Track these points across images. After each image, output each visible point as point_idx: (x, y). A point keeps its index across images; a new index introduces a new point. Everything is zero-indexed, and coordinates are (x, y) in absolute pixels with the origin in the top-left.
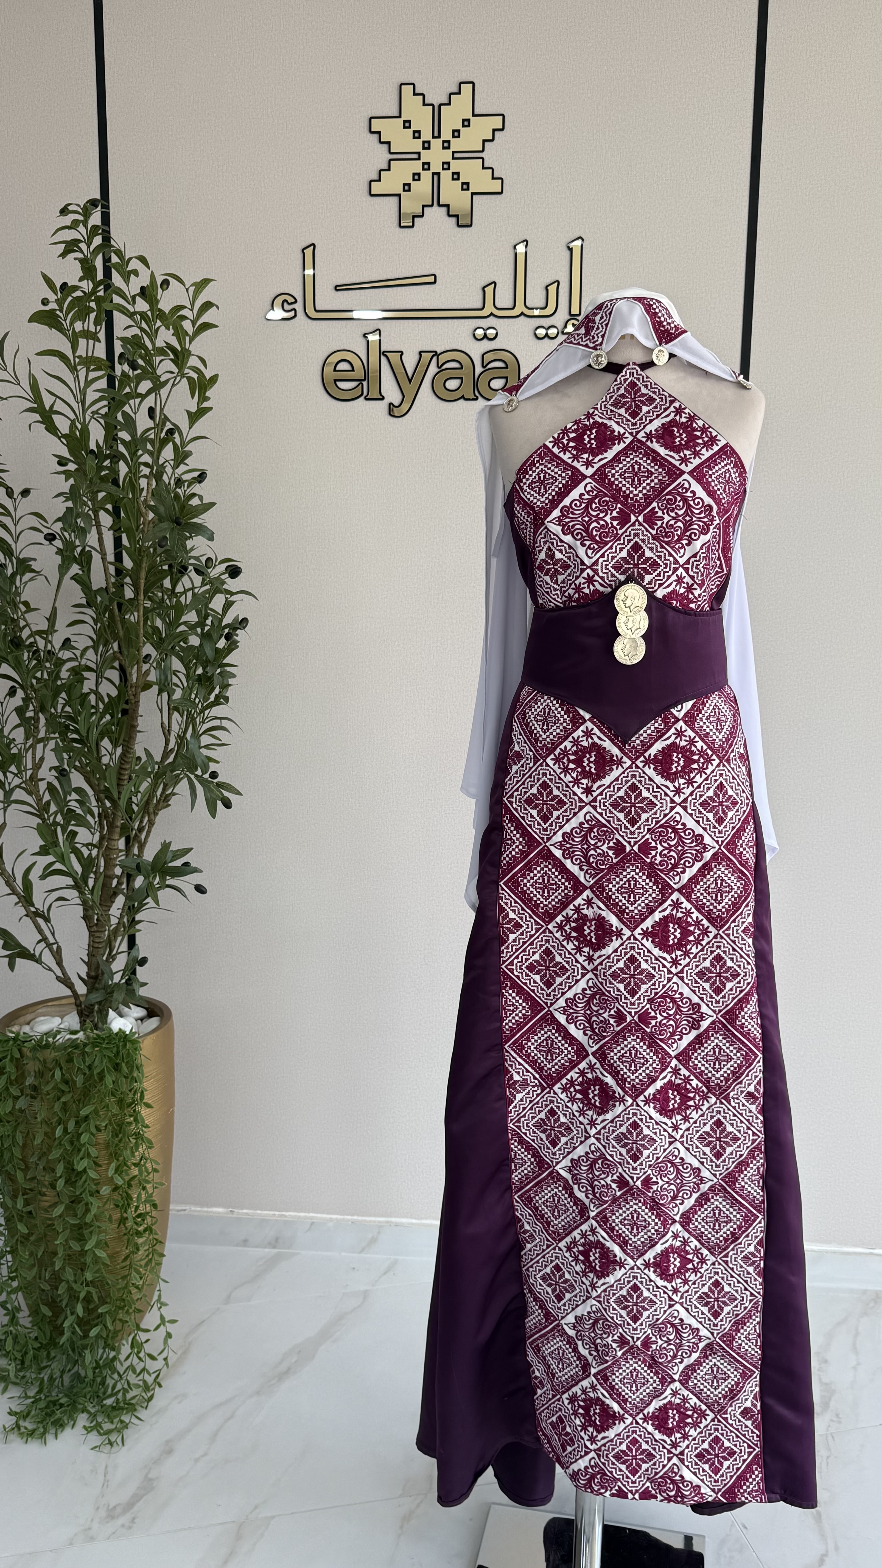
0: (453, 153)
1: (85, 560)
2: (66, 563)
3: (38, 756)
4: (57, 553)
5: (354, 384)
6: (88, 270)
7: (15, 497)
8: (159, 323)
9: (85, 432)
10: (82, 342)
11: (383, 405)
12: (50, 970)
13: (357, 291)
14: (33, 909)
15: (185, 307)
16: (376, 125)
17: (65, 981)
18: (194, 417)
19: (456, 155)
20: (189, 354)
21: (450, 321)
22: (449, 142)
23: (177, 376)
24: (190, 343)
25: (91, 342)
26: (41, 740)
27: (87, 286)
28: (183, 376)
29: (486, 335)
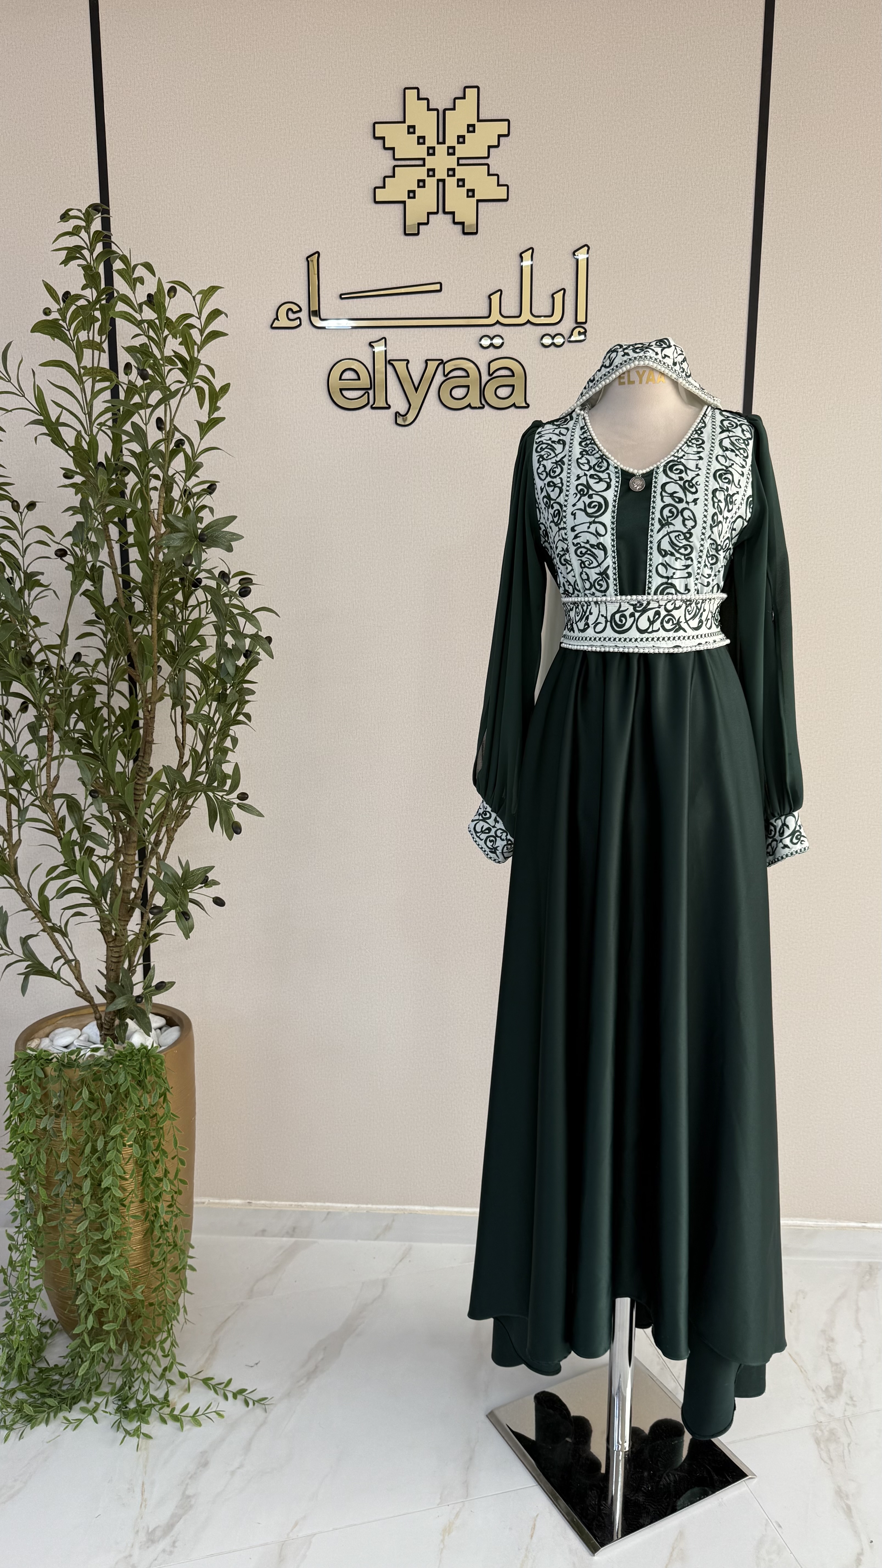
0: (459, 159)
1: (96, 575)
2: (78, 579)
3: (53, 774)
4: (67, 568)
5: (361, 393)
6: (91, 278)
7: (21, 510)
8: (166, 332)
9: (94, 444)
10: (87, 353)
11: (390, 413)
12: (69, 985)
13: (366, 299)
14: (50, 924)
15: (191, 316)
16: (380, 130)
17: (84, 994)
18: (205, 428)
19: (461, 162)
20: (198, 362)
21: (456, 329)
22: (454, 148)
23: (187, 385)
24: (199, 352)
25: (96, 353)
26: (56, 758)
27: (90, 294)
28: (192, 385)
29: (492, 343)
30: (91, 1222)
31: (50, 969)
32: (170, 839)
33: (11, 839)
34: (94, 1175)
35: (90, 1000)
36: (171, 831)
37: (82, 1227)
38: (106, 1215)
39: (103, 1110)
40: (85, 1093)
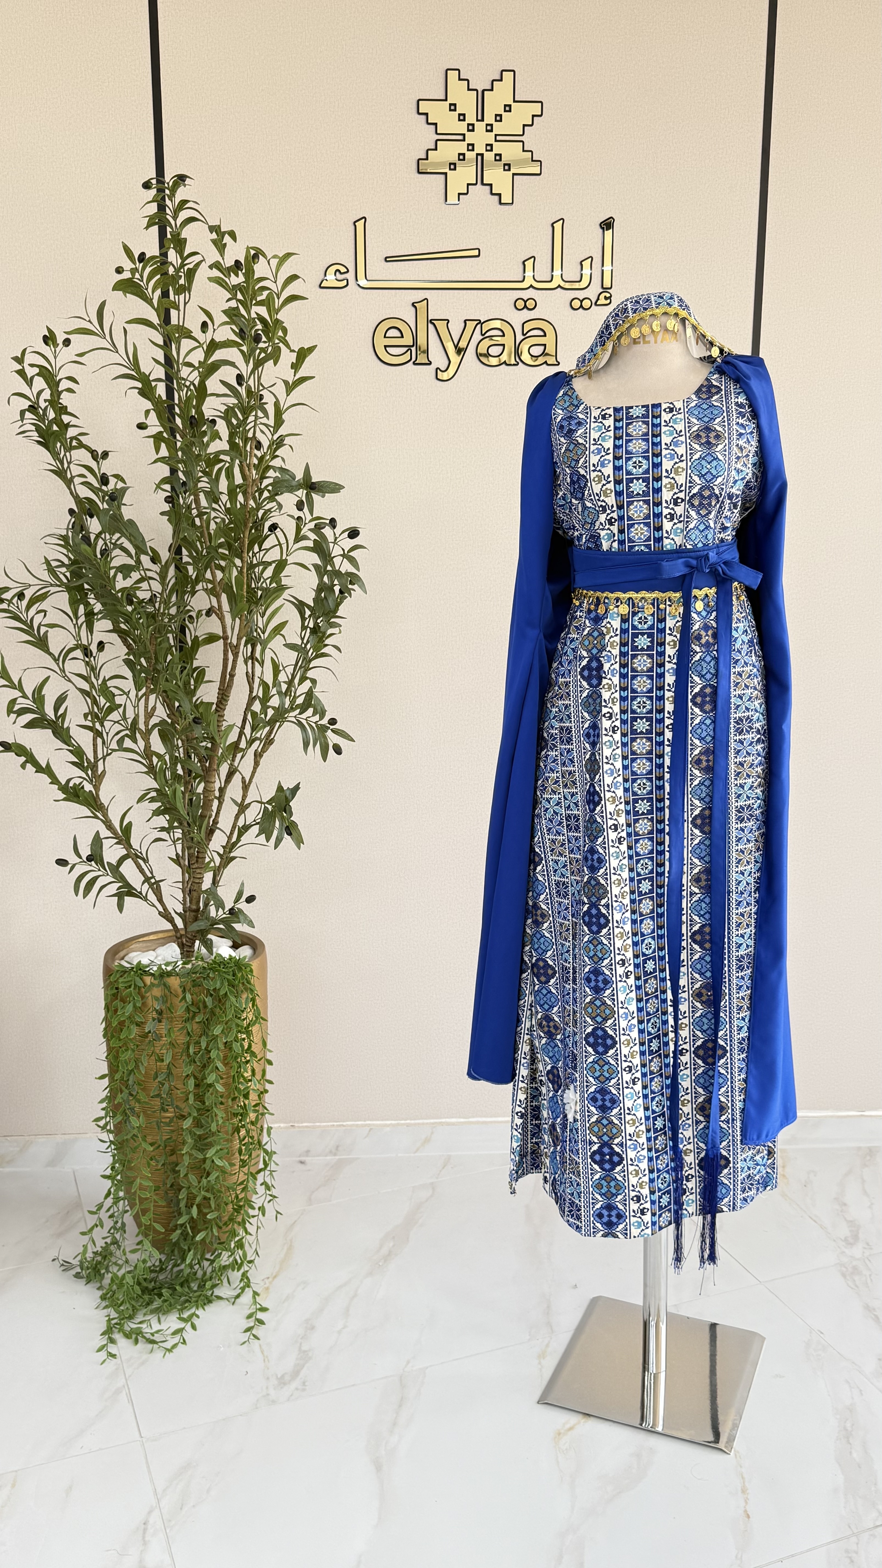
0: (496, 135)
5: (404, 350)
11: (431, 369)
12: (154, 906)
13: (408, 263)
15: (267, 279)
16: (424, 107)
18: (291, 386)
19: (498, 138)
21: (493, 292)
22: (491, 125)
29: (526, 305)
30: (194, 1118)
31: (139, 890)
32: (256, 764)
33: (97, 770)
34: (196, 1074)
35: (171, 920)
36: (258, 756)
37: (187, 1124)
38: (208, 1111)
39: (204, 1013)
40: (189, 997)
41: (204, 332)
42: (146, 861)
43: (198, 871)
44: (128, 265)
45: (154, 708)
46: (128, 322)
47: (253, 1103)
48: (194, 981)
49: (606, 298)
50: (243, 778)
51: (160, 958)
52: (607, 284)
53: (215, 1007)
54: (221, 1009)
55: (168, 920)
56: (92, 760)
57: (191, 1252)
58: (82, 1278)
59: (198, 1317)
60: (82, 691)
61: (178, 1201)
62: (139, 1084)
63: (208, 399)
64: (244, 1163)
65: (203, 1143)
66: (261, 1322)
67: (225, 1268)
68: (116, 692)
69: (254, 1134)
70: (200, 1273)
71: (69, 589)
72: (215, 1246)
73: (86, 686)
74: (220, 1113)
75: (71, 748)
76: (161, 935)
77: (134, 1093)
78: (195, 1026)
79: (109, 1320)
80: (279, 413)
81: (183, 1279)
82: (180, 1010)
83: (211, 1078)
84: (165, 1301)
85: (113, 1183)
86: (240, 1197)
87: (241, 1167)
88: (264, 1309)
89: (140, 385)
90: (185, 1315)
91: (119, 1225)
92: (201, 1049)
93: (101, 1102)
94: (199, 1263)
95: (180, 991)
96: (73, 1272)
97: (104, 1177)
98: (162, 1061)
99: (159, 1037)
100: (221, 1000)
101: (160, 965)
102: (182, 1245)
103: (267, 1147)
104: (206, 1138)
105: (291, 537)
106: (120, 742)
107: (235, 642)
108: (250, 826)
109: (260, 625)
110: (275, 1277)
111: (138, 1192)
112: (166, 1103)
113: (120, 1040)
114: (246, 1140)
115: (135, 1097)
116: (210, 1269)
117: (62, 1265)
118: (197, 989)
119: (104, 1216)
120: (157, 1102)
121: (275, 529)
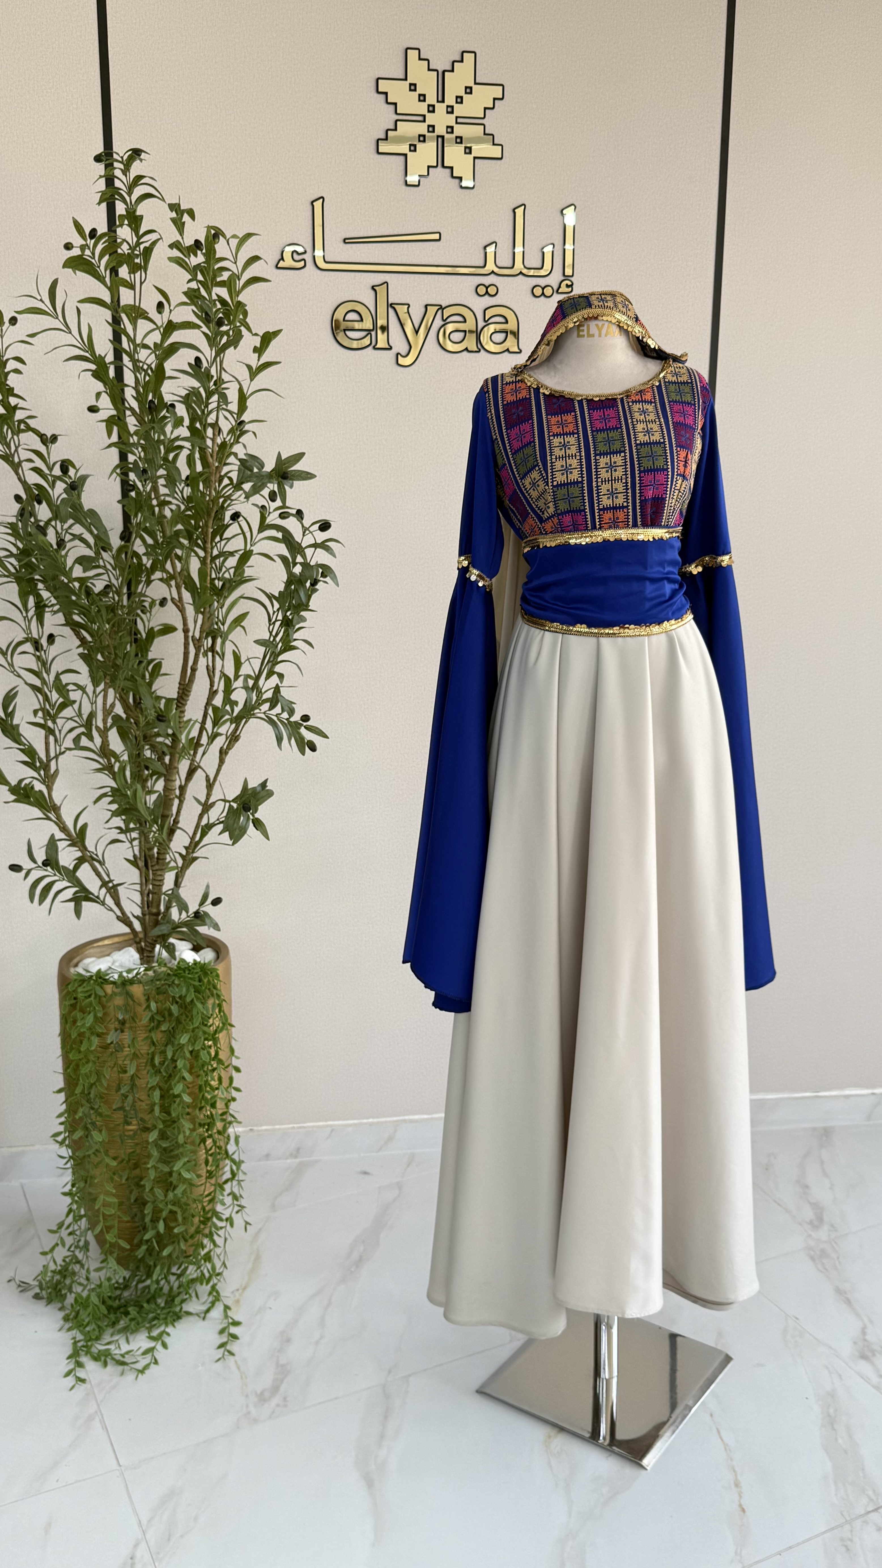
0: (457, 117)
3: (110, 701)
5: (364, 333)
11: (391, 354)
12: (111, 910)
13: (366, 245)
16: (383, 86)
18: (255, 371)
19: (459, 120)
21: (454, 277)
22: (452, 107)
24: (238, 296)
29: (486, 291)
30: (160, 1130)
31: (96, 894)
32: (222, 761)
33: (50, 770)
34: (161, 1084)
35: (129, 924)
36: (223, 753)
37: (153, 1136)
38: (174, 1122)
39: (170, 1021)
40: (153, 1005)
41: (160, 313)
42: (102, 863)
43: (159, 873)
44: (78, 241)
45: (113, 705)
46: (80, 301)
47: (220, 1112)
48: (158, 988)
49: (567, 286)
50: (207, 776)
51: (117, 964)
52: (568, 272)
53: (182, 1014)
54: (187, 1017)
55: (126, 924)
56: (44, 759)
57: (158, 1268)
58: (42, 1298)
59: (168, 1334)
60: (34, 687)
61: (143, 1217)
62: (101, 1098)
63: (166, 381)
64: (210, 1175)
65: (169, 1155)
66: (234, 1337)
67: (193, 1281)
68: (71, 687)
69: (222, 1144)
70: (166, 1289)
71: (19, 580)
72: (182, 1259)
73: (37, 682)
74: (187, 1125)
75: (22, 747)
76: (116, 940)
77: (96, 1107)
78: (160, 1035)
79: (75, 1343)
80: (243, 399)
81: (149, 1296)
82: (145, 1020)
83: (178, 1089)
84: (132, 1320)
85: (73, 1199)
86: (207, 1208)
87: (207, 1178)
88: (236, 1324)
89: (93, 367)
90: (155, 1333)
91: (82, 1243)
92: (166, 1058)
93: (59, 1116)
94: (166, 1278)
95: (143, 999)
96: (32, 1293)
97: (65, 1194)
98: (125, 1072)
99: (120, 1047)
100: (186, 1007)
101: (121, 973)
102: (148, 1262)
103: (235, 1157)
104: (172, 1150)
105: (255, 527)
106: (77, 740)
107: (197, 635)
108: (214, 825)
109: (220, 617)
110: (245, 1289)
111: (102, 1209)
112: (129, 1116)
113: (80, 1052)
114: (213, 1151)
115: (96, 1111)
116: (176, 1285)
117: (19, 1286)
118: (161, 997)
119: (64, 1233)
120: (120, 1115)
121: (238, 517)
